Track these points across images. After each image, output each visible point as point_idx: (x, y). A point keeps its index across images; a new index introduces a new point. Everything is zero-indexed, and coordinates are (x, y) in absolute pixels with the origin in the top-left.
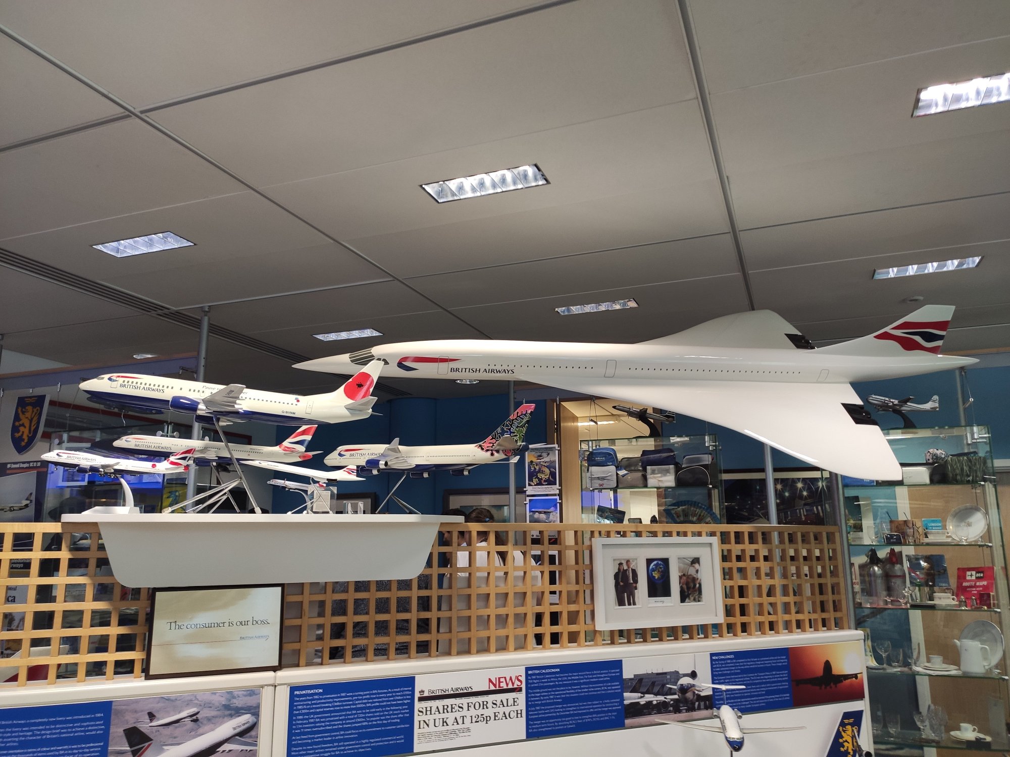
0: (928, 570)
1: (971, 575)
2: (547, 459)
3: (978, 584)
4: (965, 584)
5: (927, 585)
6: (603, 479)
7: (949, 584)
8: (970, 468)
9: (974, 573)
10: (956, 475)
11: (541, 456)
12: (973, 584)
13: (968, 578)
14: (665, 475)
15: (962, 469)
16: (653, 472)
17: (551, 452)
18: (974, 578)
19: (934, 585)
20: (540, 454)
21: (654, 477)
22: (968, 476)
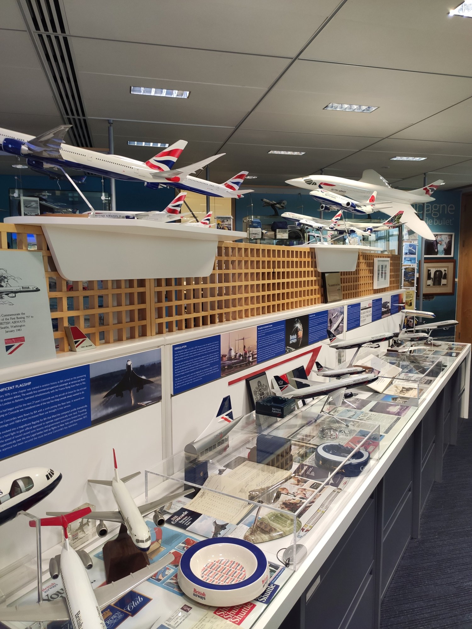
2: (227, 223)
6: (256, 234)
11: (223, 221)
14: (284, 233)
16: (279, 232)
17: (229, 220)
20: (222, 220)
21: (280, 234)
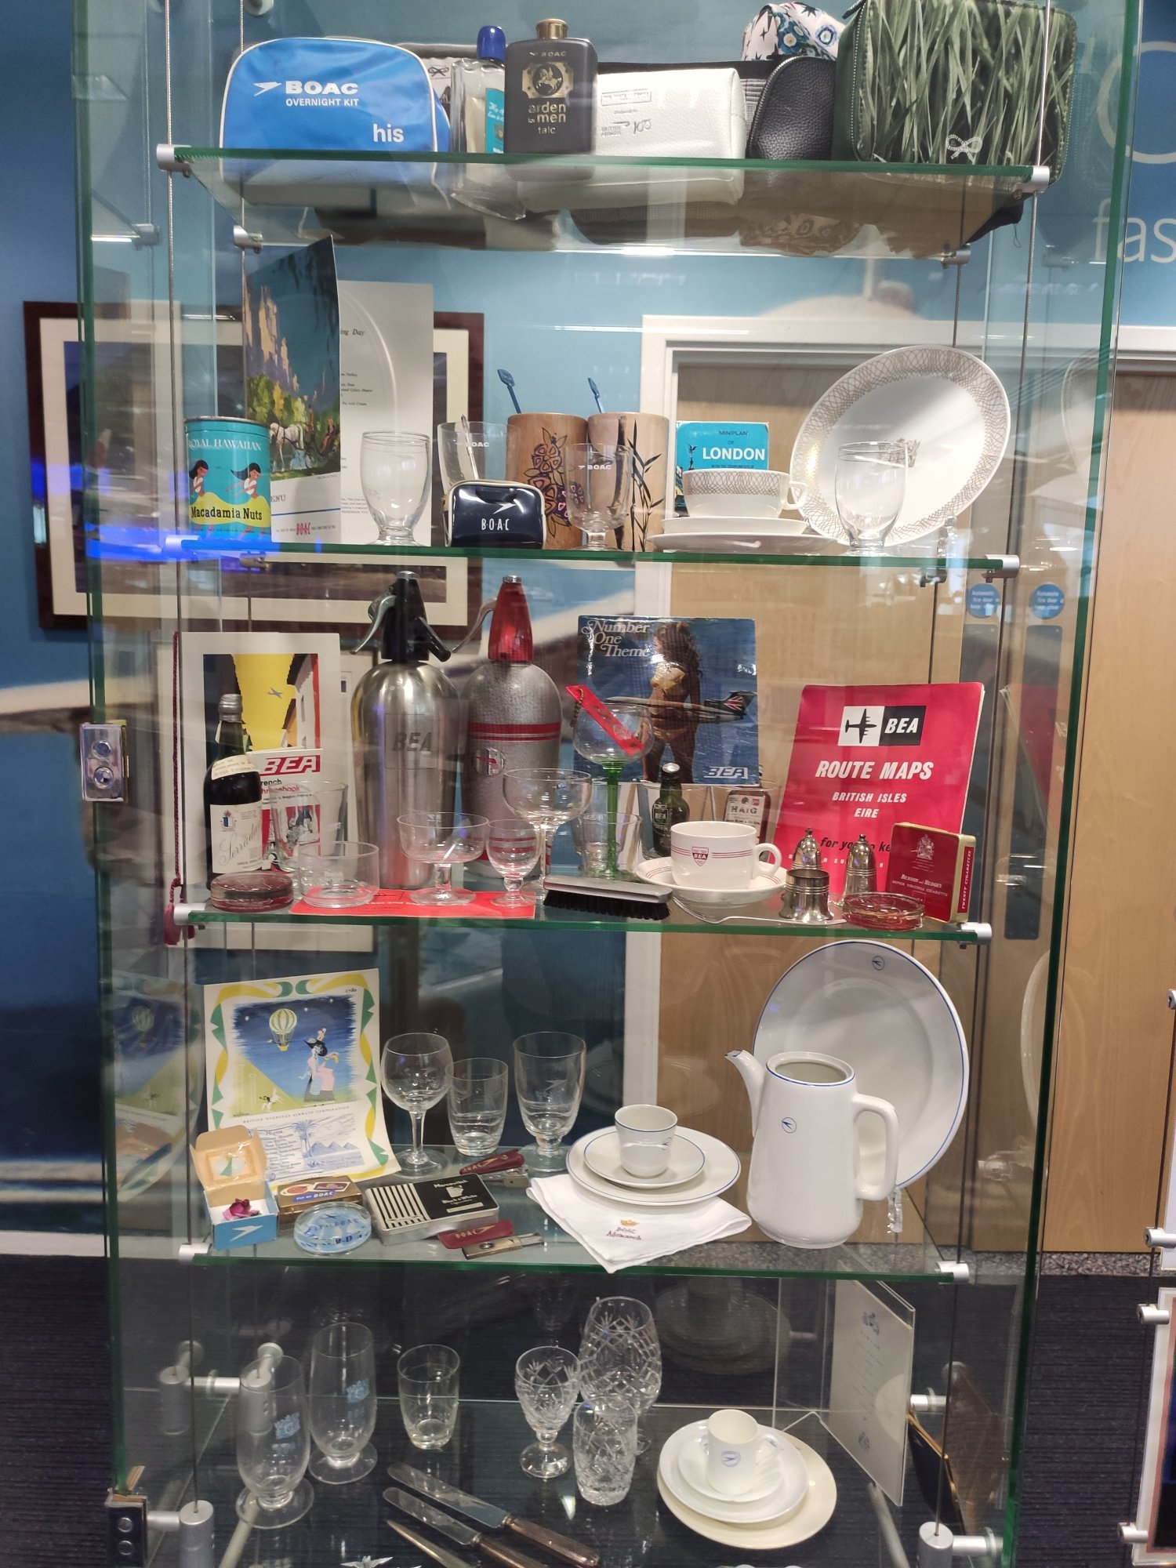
0: (668, 696)
1: (863, 726)
3: (888, 771)
4: (829, 769)
5: (654, 772)
7: (754, 769)
8: (984, 73)
9: (876, 713)
10: (900, 113)
12: (865, 769)
13: (848, 738)
15: (939, 79)
18: (872, 739)
19: (685, 775)
22: (964, 131)
